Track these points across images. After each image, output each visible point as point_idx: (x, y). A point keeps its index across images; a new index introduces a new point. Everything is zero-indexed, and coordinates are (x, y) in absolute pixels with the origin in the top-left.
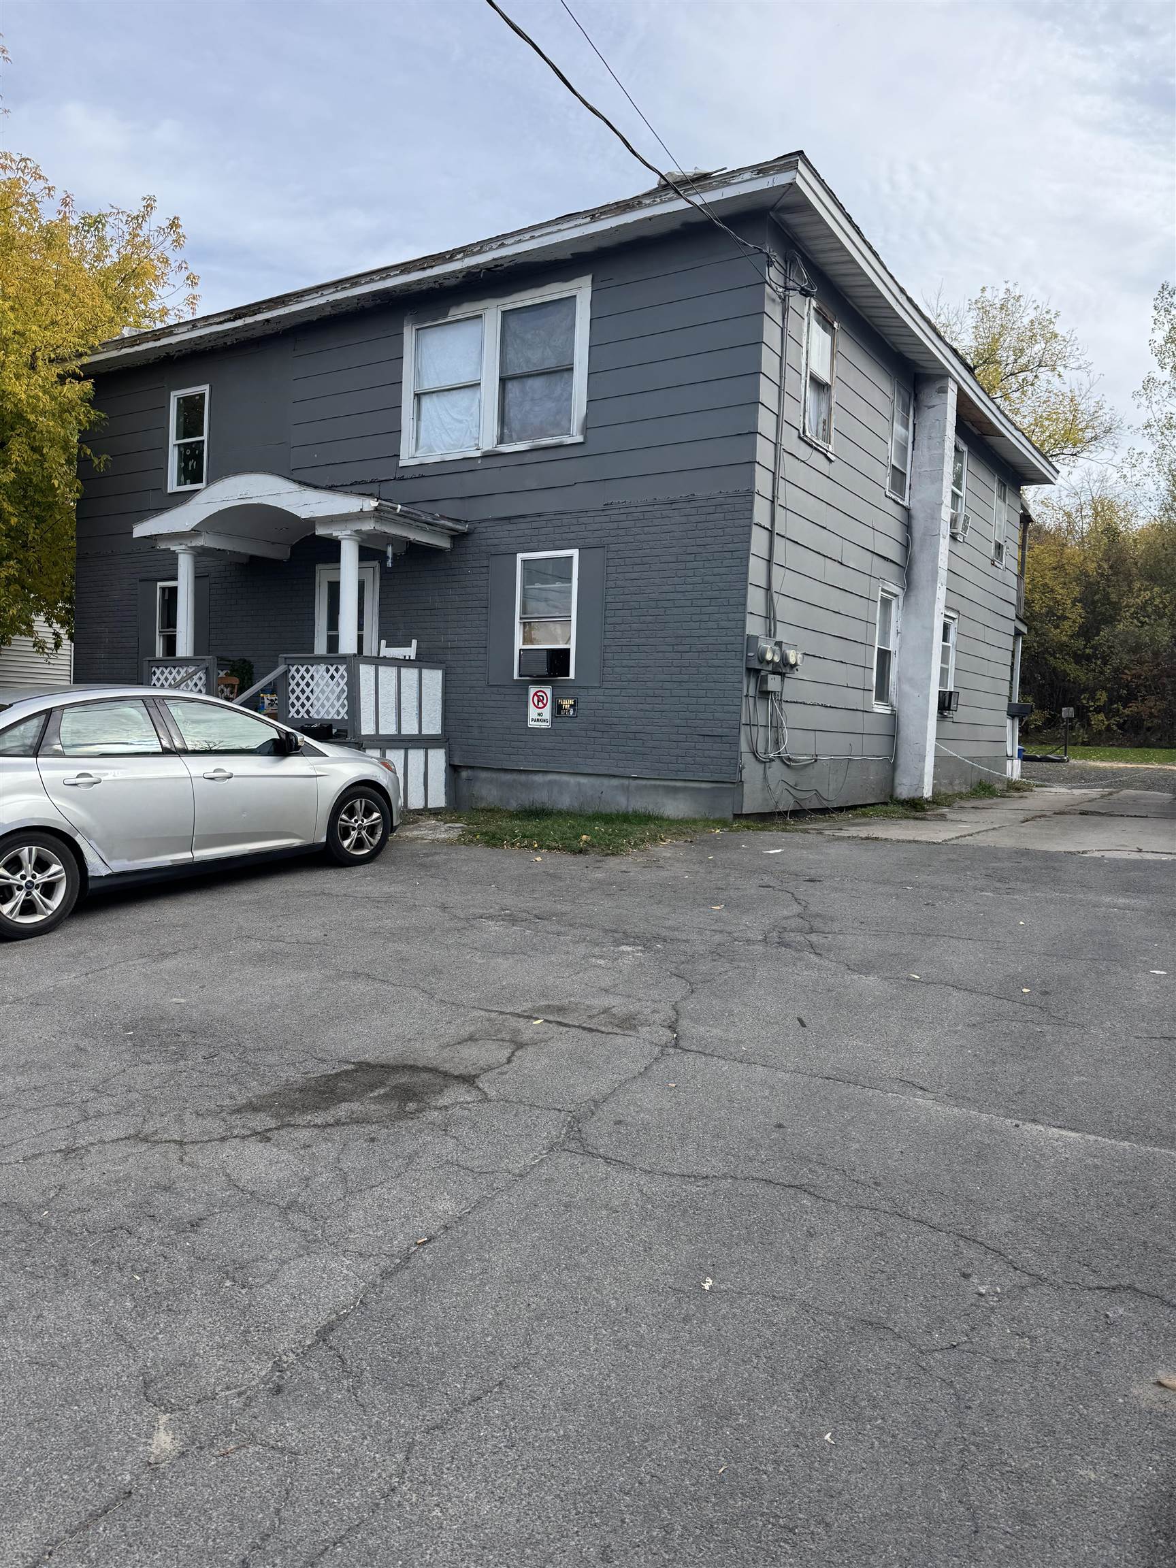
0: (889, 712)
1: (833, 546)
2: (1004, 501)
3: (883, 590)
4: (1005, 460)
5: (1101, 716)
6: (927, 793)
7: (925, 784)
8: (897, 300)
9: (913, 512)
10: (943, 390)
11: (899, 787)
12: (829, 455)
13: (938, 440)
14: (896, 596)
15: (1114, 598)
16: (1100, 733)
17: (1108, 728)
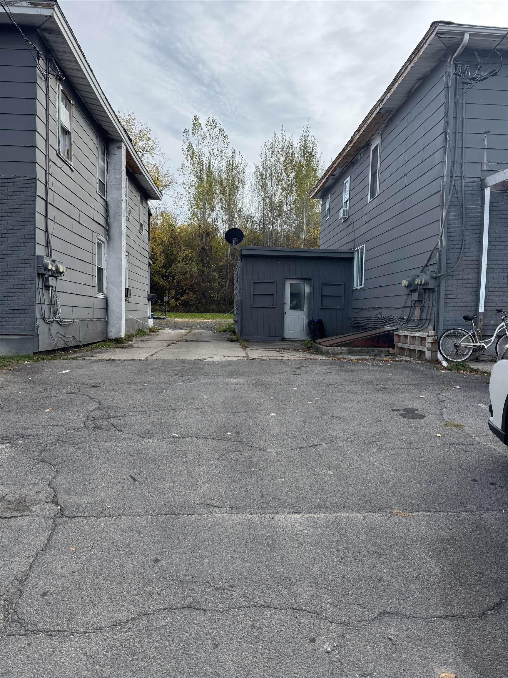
0: (104, 298)
1: (76, 215)
2: (142, 204)
3: (98, 239)
4: (142, 187)
5: (173, 300)
6: (123, 335)
7: (122, 331)
8: (101, 97)
9: (109, 203)
10: (120, 148)
11: (110, 333)
12: (71, 167)
13: (119, 170)
14: (103, 242)
15: (175, 253)
16: (173, 307)
17: (176, 305)
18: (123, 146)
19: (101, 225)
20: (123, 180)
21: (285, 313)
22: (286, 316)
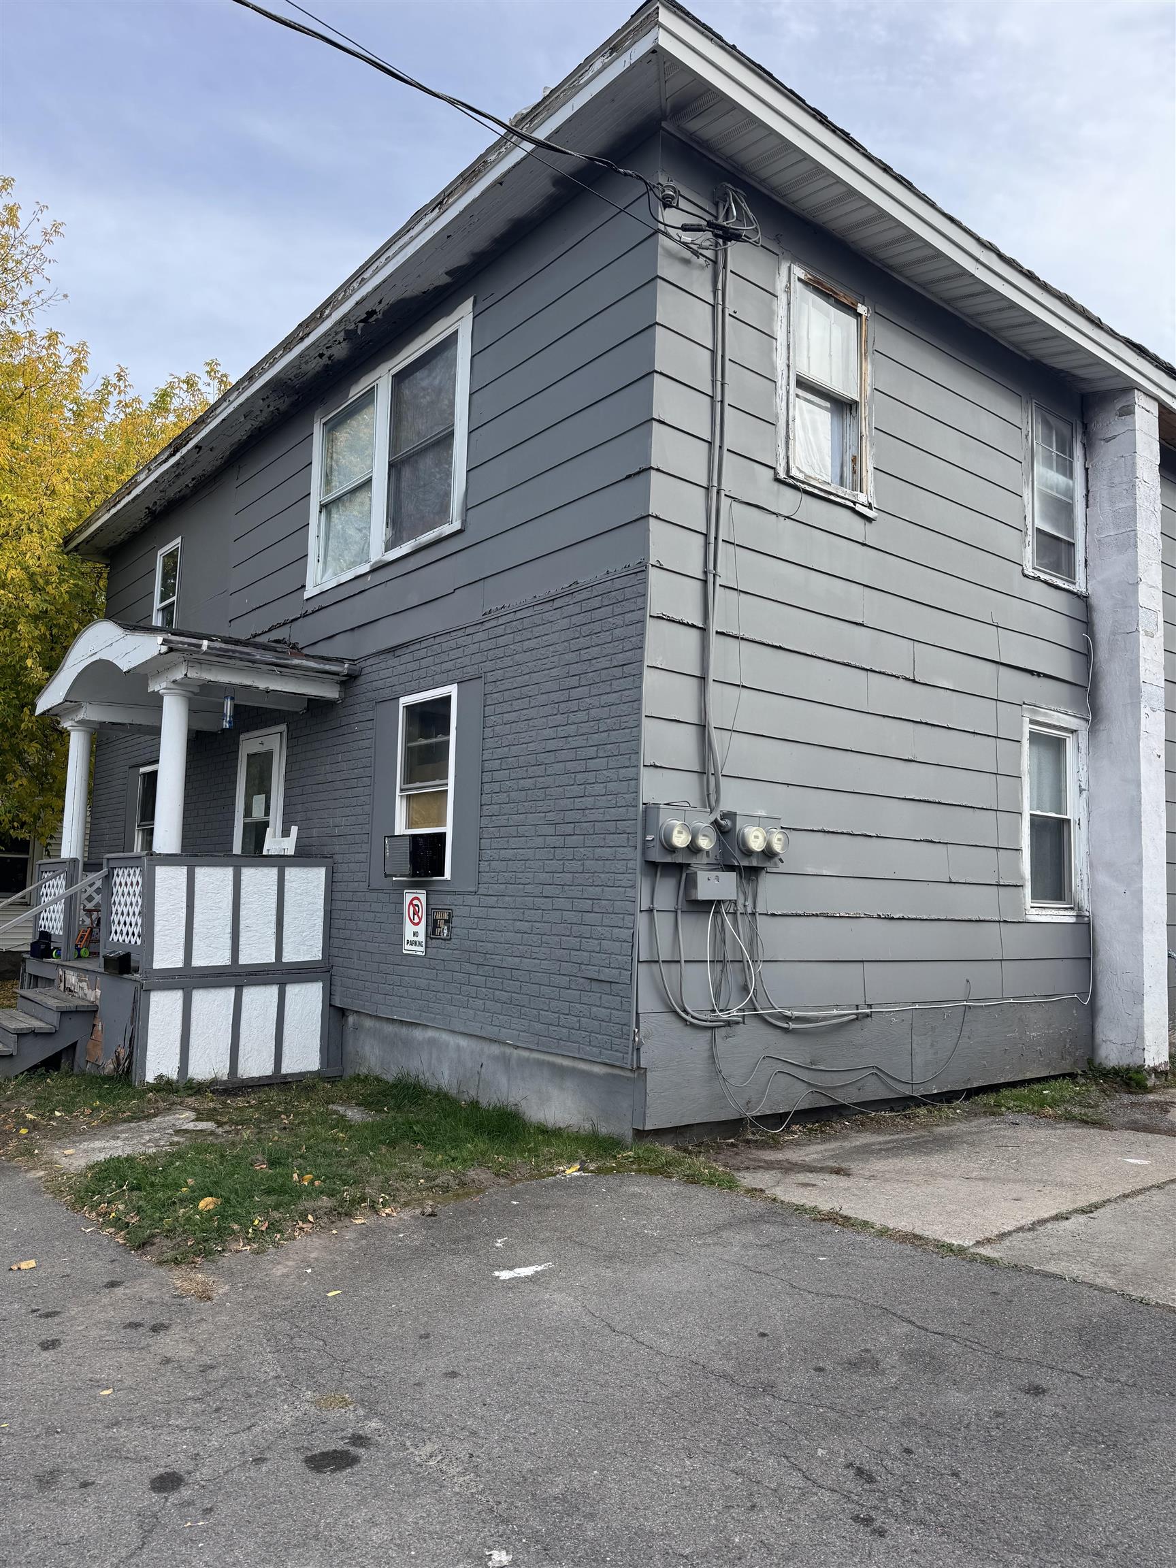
0: (1073, 920)
3: (1033, 722)
6: (1158, 1059)
7: (1147, 1043)
8: (977, 260)
9: (1094, 601)
10: (1128, 411)
11: (1104, 1047)
14: (1073, 732)
18: (1140, 400)
19: (1046, 676)
20: (1141, 514)
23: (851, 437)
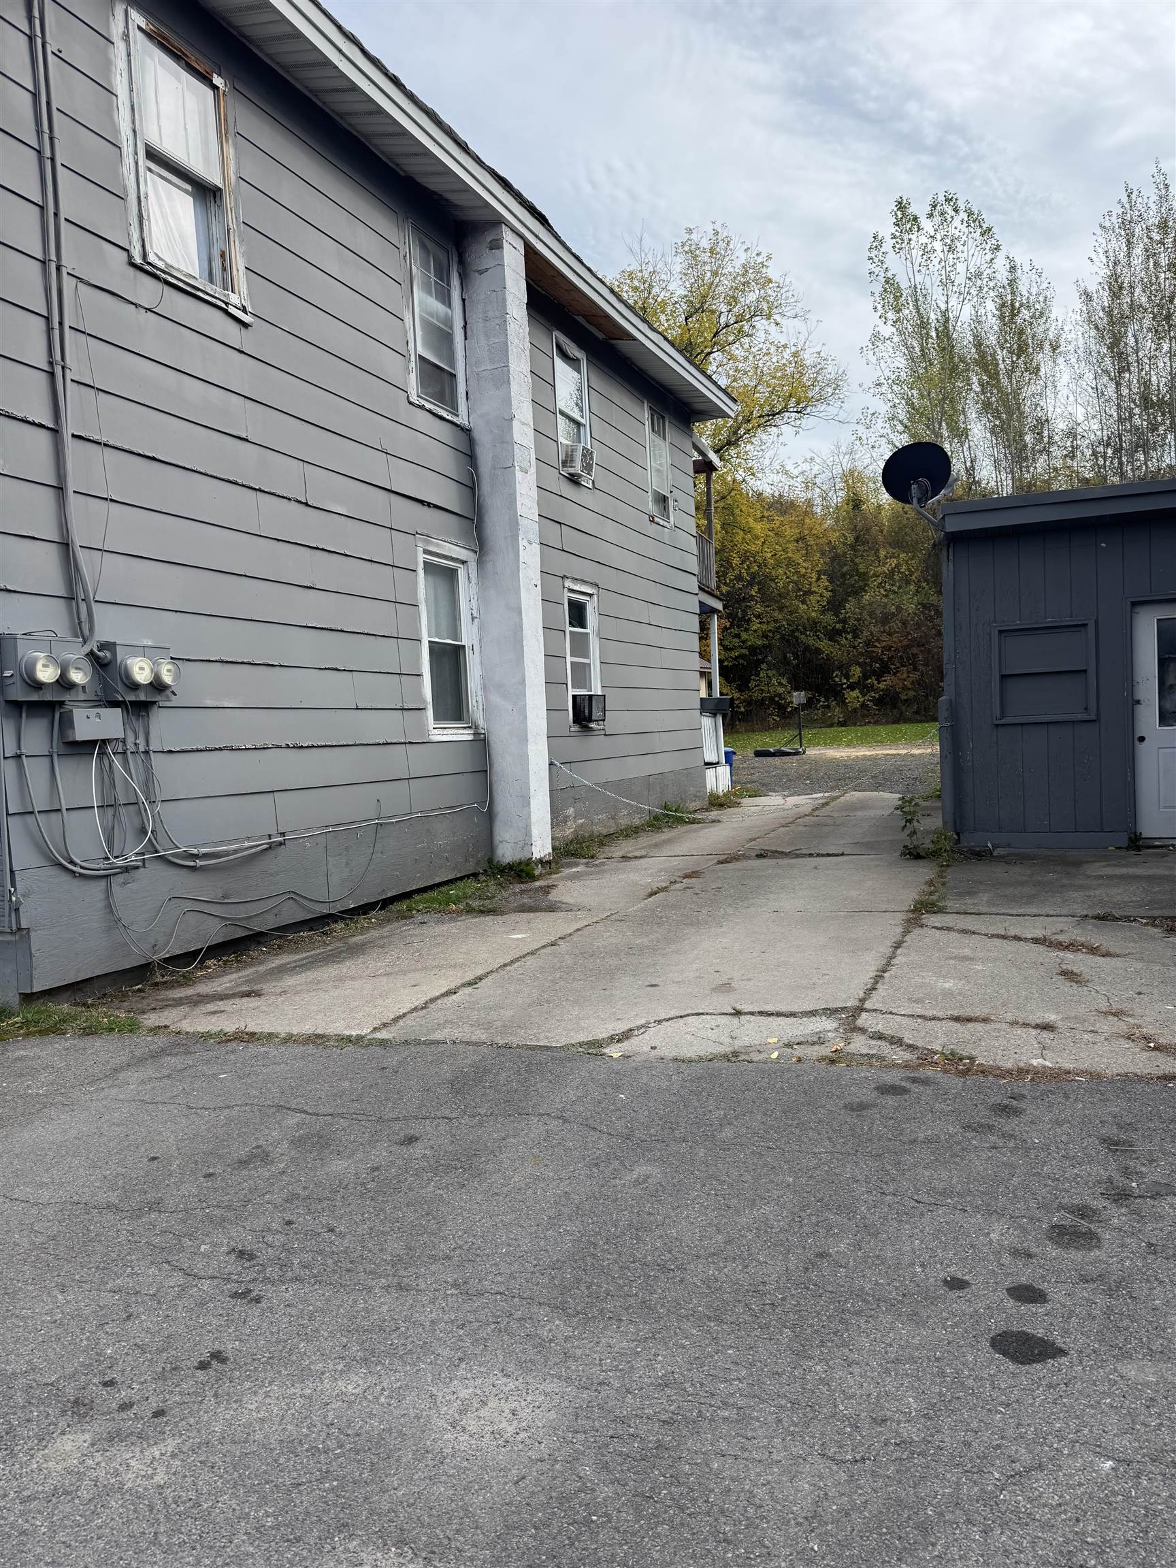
0: (470, 738)
2: (664, 438)
3: (426, 552)
4: (657, 382)
7: (534, 839)
9: (476, 435)
10: (497, 245)
11: (501, 846)
13: (497, 321)
14: (464, 562)
15: (862, 568)
16: (855, 710)
17: (863, 705)
18: (508, 236)
19: (436, 507)
20: (513, 351)
21: (1142, 739)
22: (1141, 748)
23: (216, 231)
